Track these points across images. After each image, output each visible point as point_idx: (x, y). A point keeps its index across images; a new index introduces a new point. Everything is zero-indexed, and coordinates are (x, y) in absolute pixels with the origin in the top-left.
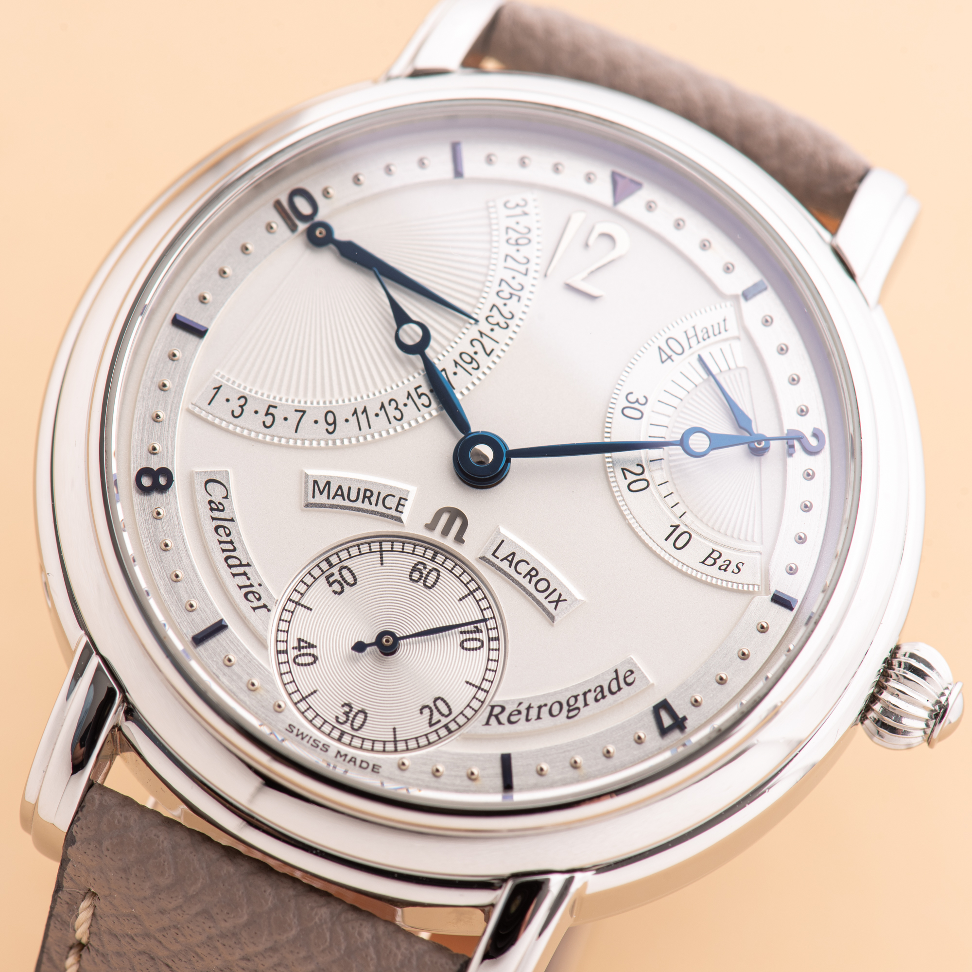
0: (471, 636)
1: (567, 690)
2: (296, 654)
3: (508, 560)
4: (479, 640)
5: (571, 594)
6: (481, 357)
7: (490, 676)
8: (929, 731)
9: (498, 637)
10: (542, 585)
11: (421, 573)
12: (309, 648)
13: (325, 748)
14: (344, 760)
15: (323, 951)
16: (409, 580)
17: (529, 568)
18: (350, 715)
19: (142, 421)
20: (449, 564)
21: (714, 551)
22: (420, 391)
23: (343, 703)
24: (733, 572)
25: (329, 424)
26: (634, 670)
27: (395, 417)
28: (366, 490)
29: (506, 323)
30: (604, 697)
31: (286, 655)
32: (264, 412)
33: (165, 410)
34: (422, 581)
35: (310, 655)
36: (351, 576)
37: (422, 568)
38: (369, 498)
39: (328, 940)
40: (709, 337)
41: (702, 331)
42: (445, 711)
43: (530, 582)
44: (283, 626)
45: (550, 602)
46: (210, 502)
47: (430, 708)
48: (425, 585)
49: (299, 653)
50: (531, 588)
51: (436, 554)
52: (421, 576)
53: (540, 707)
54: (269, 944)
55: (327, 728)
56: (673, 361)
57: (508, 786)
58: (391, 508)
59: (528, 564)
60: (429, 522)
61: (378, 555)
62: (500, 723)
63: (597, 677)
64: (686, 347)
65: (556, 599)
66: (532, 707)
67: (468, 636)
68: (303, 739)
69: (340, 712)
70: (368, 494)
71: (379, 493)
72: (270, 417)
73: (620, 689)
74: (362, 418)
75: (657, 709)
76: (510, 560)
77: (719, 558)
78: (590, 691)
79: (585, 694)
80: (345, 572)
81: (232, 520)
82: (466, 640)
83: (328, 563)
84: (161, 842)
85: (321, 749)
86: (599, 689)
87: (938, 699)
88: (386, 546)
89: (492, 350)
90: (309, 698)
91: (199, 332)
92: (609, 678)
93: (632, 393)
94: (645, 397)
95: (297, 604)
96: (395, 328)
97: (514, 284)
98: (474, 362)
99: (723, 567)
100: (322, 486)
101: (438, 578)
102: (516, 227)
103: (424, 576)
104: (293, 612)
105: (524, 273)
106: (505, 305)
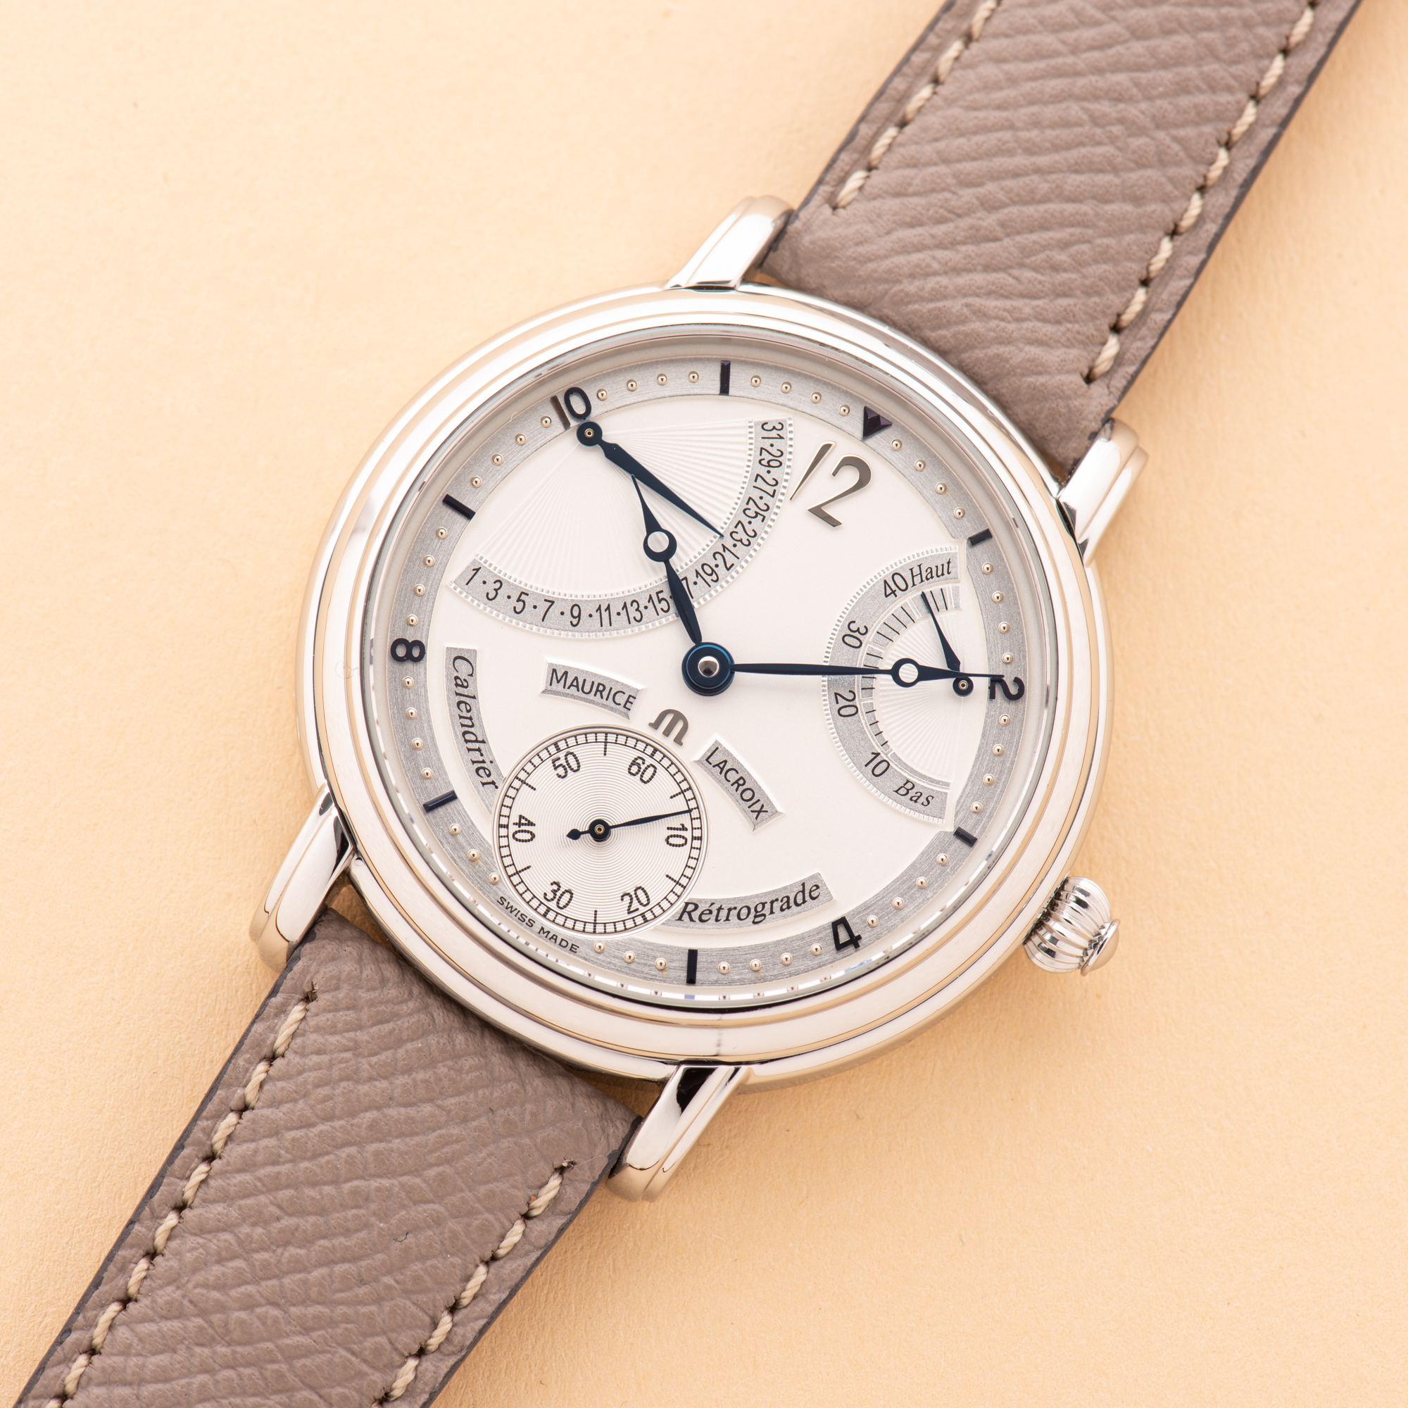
0: (677, 833)
1: (757, 896)
2: (516, 830)
3: (720, 767)
4: (683, 837)
5: (772, 806)
6: (721, 571)
7: (689, 872)
8: (1086, 959)
9: (701, 837)
10: (748, 795)
11: (640, 768)
12: (529, 825)
13: (531, 923)
14: (546, 936)
16: (627, 772)
17: (737, 777)
18: (557, 893)
19: (403, 592)
20: (666, 762)
21: (908, 781)
22: (661, 596)
23: (552, 882)
24: (923, 804)
25: (574, 617)
26: (820, 885)
27: (634, 618)
28: (599, 684)
29: (748, 540)
30: (789, 907)
31: (506, 829)
32: (516, 598)
33: (426, 584)
34: (639, 775)
35: (528, 832)
36: (576, 763)
37: (641, 763)
38: (601, 692)
40: (932, 577)
41: (927, 571)
42: (644, 901)
43: (737, 790)
44: (508, 802)
45: (752, 811)
46: (456, 678)
47: (631, 896)
48: (641, 779)
49: (519, 829)
50: (737, 795)
51: (656, 750)
52: (639, 771)
53: (730, 910)
55: (535, 903)
56: (896, 596)
57: (691, 980)
58: (619, 704)
59: (737, 773)
60: (653, 722)
61: (602, 745)
62: (691, 920)
63: (785, 888)
64: (910, 583)
65: (758, 809)
66: (723, 909)
67: (674, 832)
68: (511, 912)
69: (549, 889)
70: (601, 688)
71: (611, 689)
72: (521, 603)
73: (804, 901)
74: (605, 615)
75: (835, 925)
76: (722, 767)
77: (912, 789)
78: (777, 900)
79: (772, 902)
80: (570, 758)
82: (671, 836)
83: (556, 747)
85: (527, 923)
86: (785, 899)
88: (611, 738)
89: (732, 565)
90: (523, 872)
91: (468, 514)
92: (796, 890)
93: (854, 622)
94: (865, 627)
95: (523, 782)
96: (646, 534)
97: (761, 504)
98: (714, 574)
99: (914, 799)
100: (559, 675)
101: (654, 774)
102: (770, 449)
103: (642, 770)
104: (518, 790)
105: (772, 494)
106: (750, 523)
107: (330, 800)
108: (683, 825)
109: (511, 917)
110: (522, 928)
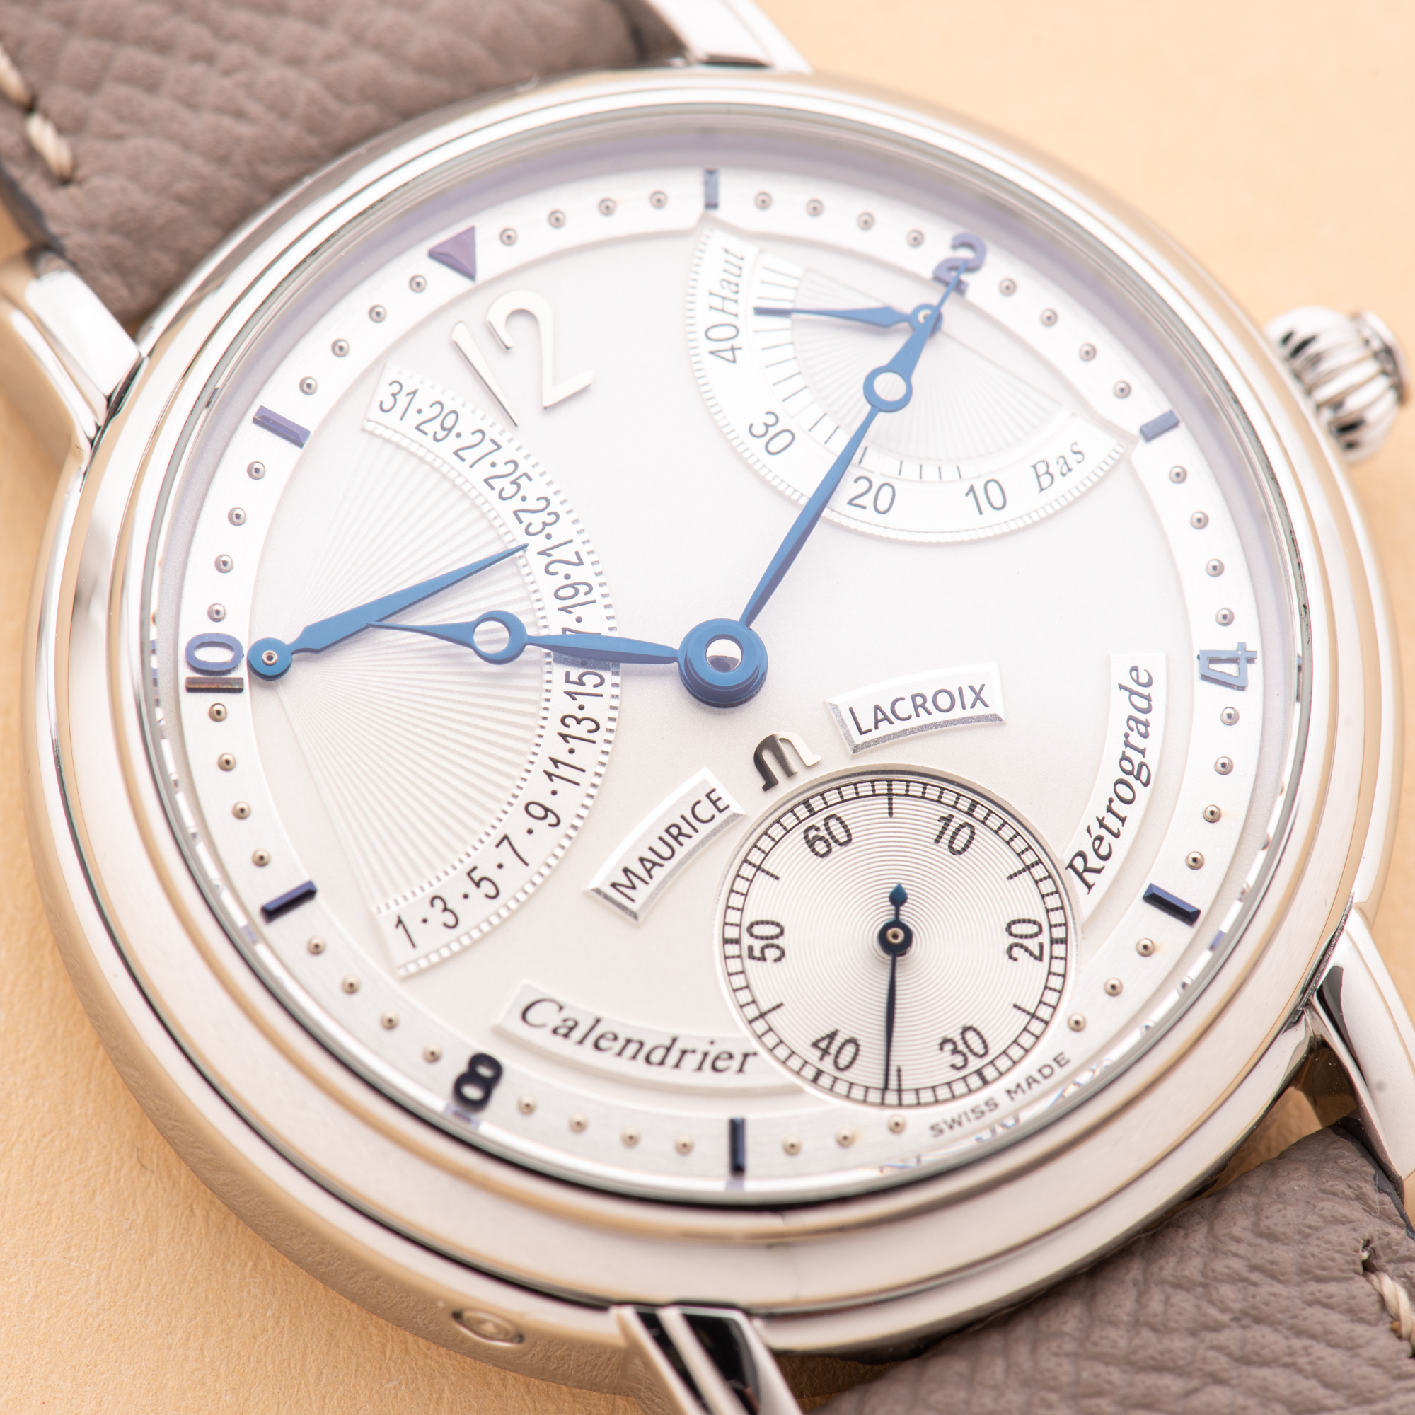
0: (949, 832)
2: (831, 1062)
3: (882, 720)
4: (962, 826)
5: (977, 674)
6: (577, 574)
7: (1019, 845)
9: (972, 800)
10: (944, 701)
11: (821, 838)
12: (834, 1040)
13: (992, 1104)
14: (1024, 1092)
16: (821, 859)
17: (909, 701)
18: (960, 1048)
20: (832, 797)
21: (1034, 466)
22: (574, 677)
23: (938, 1047)
24: (1078, 462)
25: (545, 817)
26: (1133, 664)
27: (590, 731)
28: (667, 831)
29: (549, 514)
30: (1146, 724)
31: (824, 1075)
32: (473, 886)
34: (833, 844)
35: (843, 1045)
36: (769, 926)
37: (816, 833)
38: (681, 834)
40: (737, 285)
41: (723, 288)
42: (1031, 929)
43: (929, 713)
44: (782, 1052)
45: (973, 706)
46: (555, 1031)
47: (1016, 945)
48: (841, 844)
49: (832, 1057)
50: (937, 717)
51: (806, 803)
52: (826, 841)
55: (959, 1088)
56: (740, 348)
58: (713, 817)
59: (902, 699)
60: (762, 783)
61: (760, 875)
62: (1098, 871)
64: (731, 320)
65: (973, 696)
66: (1103, 818)
67: (947, 836)
68: (960, 1124)
69: (947, 1057)
70: (674, 831)
71: (683, 817)
72: (484, 884)
74: (562, 771)
75: (1205, 674)
76: (882, 717)
77: (1048, 466)
78: (1127, 736)
79: (1127, 744)
80: (758, 930)
81: (598, 1021)
82: (951, 842)
83: (731, 944)
85: (991, 1110)
86: (1132, 723)
87: (1367, 353)
88: (756, 857)
89: (577, 554)
90: (903, 1083)
91: (306, 893)
92: (1125, 701)
93: (751, 426)
94: (768, 413)
95: (762, 1015)
96: (470, 651)
97: (503, 469)
98: (578, 587)
99: (1065, 470)
100: (624, 881)
101: (842, 822)
102: (424, 417)
103: (827, 837)
104: (771, 1029)
105: (495, 447)
106: (524, 499)
107: (647, 1312)
108: (942, 818)
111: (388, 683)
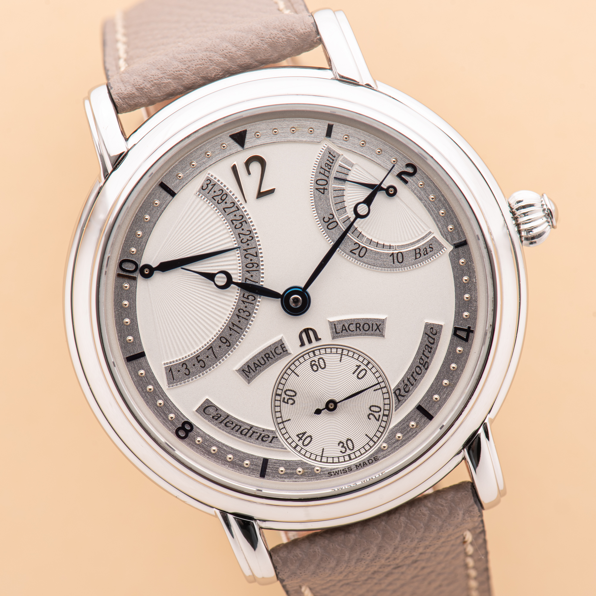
0: (358, 371)
1: (415, 358)
2: (302, 442)
3: (344, 330)
4: (363, 370)
5: (380, 320)
6: (255, 260)
7: (380, 380)
8: (550, 224)
9: (369, 361)
10: (366, 327)
12: (304, 435)
13: (350, 469)
14: (361, 467)
15: (416, 533)
16: (314, 372)
17: (354, 325)
18: (345, 446)
19: (156, 411)
20: (323, 351)
21: (415, 250)
22: (246, 296)
23: (338, 444)
24: (431, 251)
25: (226, 343)
26: (432, 326)
27: (247, 316)
28: (265, 355)
29: (250, 237)
30: (431, 348)
31: (298, 446)
32: (197, 362)
33: (160, 399)
34: (319, 368)
35: (307, 437)
36: (292, 392)
37: (314, 363)
38: (269, 357)
39: (414, 528)
40: (331, 166)
41: (326, 166)
42: (378, 410)
43: (360, 330)
44: (286, 436)
45: (375, 331)
46: (213, 417)
47: (371, 414)
48: (322, 368)
49: (302, 441)
50: (363, 332)
51: (313, 352)
52: (317, 366)
53: (412, 376)
54: (393, 549)
55: (341, 459)
56: (327, 189)
57: (430, 417)
58: (281, 353)
59: (353, 324)
60: (300, 344)
61: (293, 374)
62: (403, 396)
63: (421, 343)
64: (326, 178)
65: (376, 327)
66: (409, 378)
67: (357, 372)
68: (338, 474)
69: (340, 448)
70: (267, 356)
71: (271, 351)
72: (201, 362)
74: (235, 328)
75: (455, 334)
77: (420, 251)
78: (424, 351)
80: (288, 393)
81: (228, 416)
82: (358, 375)
83: (278, 396)
84: (318, 553)
85: (349, 471)
86: (426, 347)
87: (543, 209)
88: (293, 367)
89: (256, 253)
90: (323, 454)
91: (141, 355)
92: (426, 339)
93: (324, 218)
94: (331, 214)
95: (283, 422)
96: (213, 283)
97: (238, 218)
98: (254, 264)
99: (425, 253)
100: (247, 370)
101: (324, 361)
102: (216, 194)
103: (318, 365)
104: (284, 427)
105: (237, 209)
106: (243, 230)
107: (224, 514)
108: (357, 366)
109: (340, 476)
110: (349, 474)
111: (184, 285)
